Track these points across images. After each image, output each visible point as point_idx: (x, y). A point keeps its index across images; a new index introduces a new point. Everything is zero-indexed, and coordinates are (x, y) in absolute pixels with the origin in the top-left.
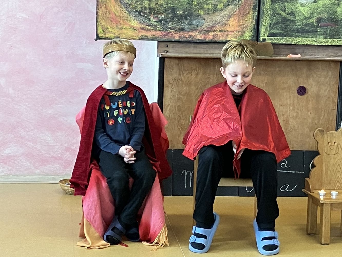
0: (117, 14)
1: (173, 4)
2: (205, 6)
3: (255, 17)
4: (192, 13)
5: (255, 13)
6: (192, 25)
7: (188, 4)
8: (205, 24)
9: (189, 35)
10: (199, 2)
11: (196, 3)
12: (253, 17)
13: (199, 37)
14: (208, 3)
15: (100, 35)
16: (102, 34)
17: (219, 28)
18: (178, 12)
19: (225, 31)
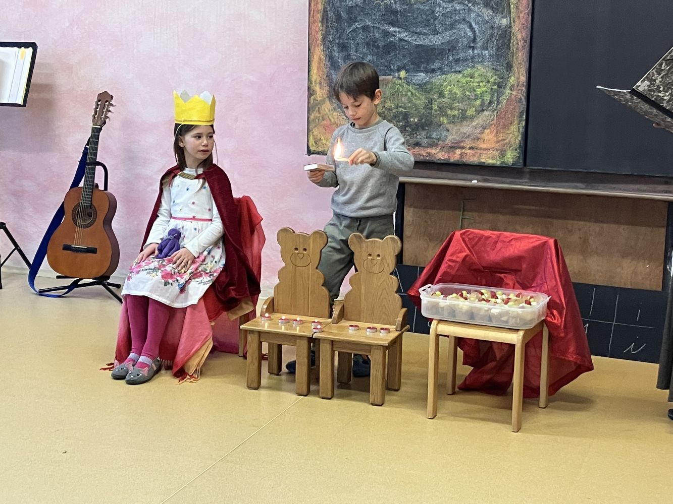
0: (332, 120)
1: (405, 108)
2: (449, 112)
3: (521, 130)
4: (431, 121)
5: (522, 124)
6: (431, 138)
7: (426, 108)
8: (450, 138)
9: (427, 153)
10: (441, 106)
11: (436, 108)
12: (519, 129)
13: (440, 155)
14: (453, 106)
15: (312, 148)
16: (315, 148)
17: (468, 143)
18: (412, 120)
19: (477, 149)
